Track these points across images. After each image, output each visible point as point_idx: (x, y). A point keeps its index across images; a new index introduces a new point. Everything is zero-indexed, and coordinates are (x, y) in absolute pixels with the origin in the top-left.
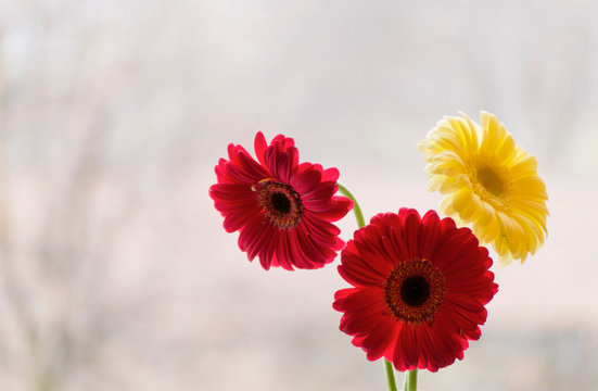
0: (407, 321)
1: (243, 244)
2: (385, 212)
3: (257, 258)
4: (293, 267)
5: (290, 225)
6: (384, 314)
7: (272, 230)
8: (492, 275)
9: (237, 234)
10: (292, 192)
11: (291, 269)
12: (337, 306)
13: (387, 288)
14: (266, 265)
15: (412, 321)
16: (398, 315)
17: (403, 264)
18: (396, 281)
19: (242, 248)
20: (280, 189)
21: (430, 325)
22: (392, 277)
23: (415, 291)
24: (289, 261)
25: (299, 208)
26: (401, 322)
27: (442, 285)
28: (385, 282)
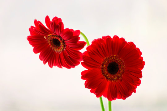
0: (111, 80)
1: (41, 58)
2: (97, 39)
3: (47, 63)
4: (62, 67)
5: (60, 51)
6: (102, 78)
7: (53, 53)
8: (142, 58)
9: (39, 54)
10: (61, 39)
11: (61, 68)
12: (83, 78)
13: (102, 68)
14: (51, 66)
15: (114, 81)
16: (108, 79)
17: (107, 58)
18: (105, 65)
19: (41, 59)
20: (56, 38)
21: (121, 81)
22: (103, 64)
23: (113, 68)
24: (60, 65)
25: (64, 45)
26: (109, 81)
27: (123, 64)
28: (101, 66)
